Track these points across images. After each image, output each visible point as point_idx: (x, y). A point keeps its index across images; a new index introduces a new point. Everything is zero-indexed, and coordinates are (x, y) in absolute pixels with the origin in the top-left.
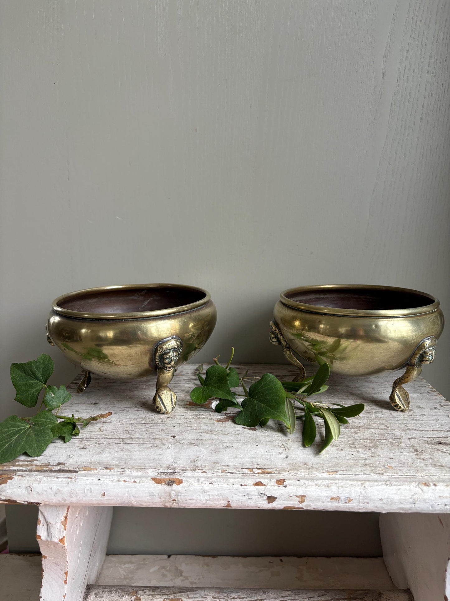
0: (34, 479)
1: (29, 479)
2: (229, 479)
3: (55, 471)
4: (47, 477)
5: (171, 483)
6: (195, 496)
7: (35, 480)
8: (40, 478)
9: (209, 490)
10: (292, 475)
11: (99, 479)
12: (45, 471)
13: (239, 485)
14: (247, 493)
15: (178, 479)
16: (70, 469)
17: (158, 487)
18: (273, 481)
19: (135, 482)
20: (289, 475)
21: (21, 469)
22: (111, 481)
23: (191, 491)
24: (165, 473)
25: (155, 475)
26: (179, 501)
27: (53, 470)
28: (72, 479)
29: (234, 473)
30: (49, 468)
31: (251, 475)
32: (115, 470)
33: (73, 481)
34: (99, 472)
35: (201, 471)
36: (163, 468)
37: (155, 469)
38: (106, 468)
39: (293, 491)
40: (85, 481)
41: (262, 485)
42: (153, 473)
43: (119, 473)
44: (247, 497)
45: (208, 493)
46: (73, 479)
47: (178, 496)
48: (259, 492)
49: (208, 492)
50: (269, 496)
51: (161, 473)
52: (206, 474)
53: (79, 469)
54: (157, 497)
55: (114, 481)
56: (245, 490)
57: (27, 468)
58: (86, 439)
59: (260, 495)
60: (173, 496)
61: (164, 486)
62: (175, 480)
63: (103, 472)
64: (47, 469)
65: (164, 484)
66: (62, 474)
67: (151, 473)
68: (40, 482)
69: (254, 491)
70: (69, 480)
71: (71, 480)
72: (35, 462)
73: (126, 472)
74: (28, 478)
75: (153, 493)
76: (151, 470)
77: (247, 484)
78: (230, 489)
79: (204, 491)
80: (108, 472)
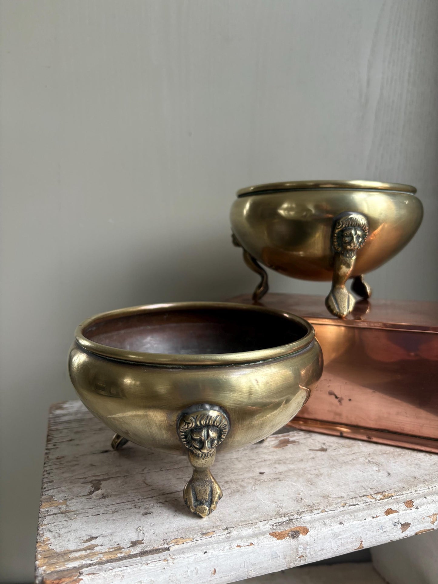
0: (113, 574)
1: (105, 576)
2: (356, 514)
3: (136, 556)
4: (132, 567)
5: (296, 534)
6: (326, 544)
7: (115, 576)
8: (121, 571)
9: (341, 533)
10: (414, 493)
11: (205, 552)
12: (121, 559)
13: (371, 519)
14: (380, 526)
15: (301, 527)
16: (156, 547)
17: (282, 544)
18: (401, 504)
19: (252, 544)
20: (411, 494)
21: (83, 563)
22: (221, 551)
23: (320, 539)
24: (280, 522)
25: (269, 529)
26: (306, 556)
27: (132, 555)
28: (167, 561)
29: (357, 505)
30: (126, 553)
31: (375, 502)
32: (218, 535)
33: (171, 564)
34: (198, 542)
35: (320, 511)
36: (273, 518)
37: (265, 520)
38: (203, 534)
39: (425, 511)
40: (186, 560)
41: (394, 513)
42: (265, 526)
43: (224, 537)
44: (382, 531)
45: (340, 537)
46: (170, 561)
47: (306, 549)
48: (393, 521)
49: (340, 535)
50: (402, 523)
51: (276, 524)
52: (327, 513)
53: (168, 544)
54: (281, 557)
55: (225, 549)
56: (378, 523)
57: (91, 560)
58: (139, 499)
59: (394, 524)
60: (300, 551)
61: (289, 541)
62: (298, 530)
63: (203, 541)
64: (123, 555)
65: (287, 538)
66: (150, 557)
67: (264, 527)
68: (123, 576)
69: (388, 521)
70: (164, 563)
71: (167, 563)
72: (97, 549)
73: (232, 534)
74: (103, 575)
75: (277, 553)
76: (262, 523)
77: (378, 515)
78: (362, 526)
79: (335, 536)
80: (209, 539)
